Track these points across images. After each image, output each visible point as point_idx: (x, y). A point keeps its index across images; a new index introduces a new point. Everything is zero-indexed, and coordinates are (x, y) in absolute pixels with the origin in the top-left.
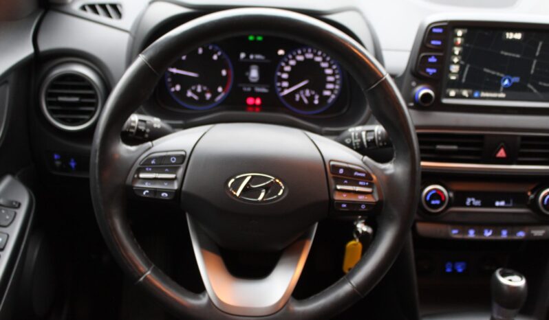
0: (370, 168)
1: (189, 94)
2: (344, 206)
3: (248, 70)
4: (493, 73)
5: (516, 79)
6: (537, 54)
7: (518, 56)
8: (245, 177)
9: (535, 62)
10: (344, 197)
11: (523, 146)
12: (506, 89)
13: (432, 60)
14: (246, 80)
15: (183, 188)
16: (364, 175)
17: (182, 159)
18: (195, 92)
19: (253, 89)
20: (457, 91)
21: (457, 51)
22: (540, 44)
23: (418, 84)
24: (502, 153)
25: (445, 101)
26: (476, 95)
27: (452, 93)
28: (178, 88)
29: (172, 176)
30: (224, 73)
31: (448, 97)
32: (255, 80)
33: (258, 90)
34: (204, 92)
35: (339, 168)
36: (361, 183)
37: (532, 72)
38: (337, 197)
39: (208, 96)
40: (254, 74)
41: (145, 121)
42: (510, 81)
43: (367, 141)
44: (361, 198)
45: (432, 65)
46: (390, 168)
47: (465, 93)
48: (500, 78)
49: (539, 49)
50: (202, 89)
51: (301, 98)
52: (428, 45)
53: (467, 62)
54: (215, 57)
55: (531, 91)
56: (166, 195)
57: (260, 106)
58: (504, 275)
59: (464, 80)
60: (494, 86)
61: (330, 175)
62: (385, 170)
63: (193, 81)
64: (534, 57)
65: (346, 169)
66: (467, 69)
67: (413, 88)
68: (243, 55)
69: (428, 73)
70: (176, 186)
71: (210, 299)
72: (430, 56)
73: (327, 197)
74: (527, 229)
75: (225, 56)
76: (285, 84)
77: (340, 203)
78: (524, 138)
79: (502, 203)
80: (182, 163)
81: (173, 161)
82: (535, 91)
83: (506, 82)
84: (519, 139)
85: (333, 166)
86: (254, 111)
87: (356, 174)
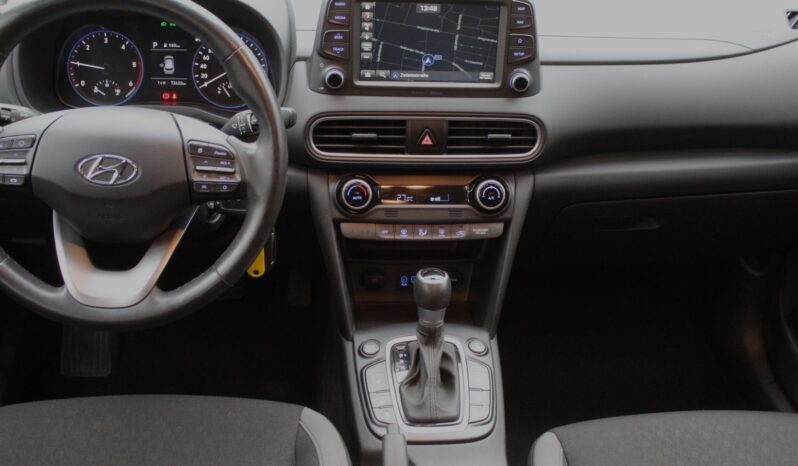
0: (235, 149)
1: (96, 90)
2: (204, 187)
3: (163, 61)
4: (412, 50)
5: (438, 57)
6: (459, 28)
7: (437, 31)
8: (96, 159)
9: (457, 36)
10: (205, 178)
11: (451, 132)
12: (428, 68)
13: (338, 37)
14: (161, 72)
15: (33, 173)
16: (225, 154)
17: (34, 142)
18: (102, 87)
19: (168, 82)
20: (373, 71)
21: (367, 26)
22: (461, 16)
23: (326, 65)
24: (427, 141)
25: (359, 83)
26: (395, 76)
27: (368, 74)
28: (83, 83)
29: (23, 161)
30: (134, 64)
31: (363, 79)
32: (171, 72)
33: (174, 83)
34: (112, 88)
35: (198, 147)
36: (222, 163)
37: (455, 48)
38: (196, 178)
39: (118, 92)
40: (169, 64)
41: (9, 110)
42: (431, 59)
43: (253, 126)
44: (222, 179)
45: (339, 43)
46: (252, 148)
47: (382, 73)
48: (420, 56)
49: (459, 22)
50: (110, 84)
51: (222, 91)
52: (332, 21)
53: (381, 39)
54: (123, 47)
55: (457, 70)
56: (15, 180)
57: (177, 100)
58: (424, 275)
59: (379, 60)
60: (414, 65)
61: (188, 155)
62: (247, 149)
63: (99, 75)
64: (456, 32)
65: (204, 148)
66: (381, 47)
67: (321, 69)
68: (155, 44)
69: (335, 52)
70: (24, 171)
71: (68, 292)
72: (336, 33)
73: (185, 178)
74: (467, 227)
75: (134, 46)
76: (204, 76)
77: (200, 184)
78: (451, 123)
79: (438, 199)
80: (32, 146)
81: (22, 144)
82: (462, 70)
83: (428, 60)
84: (446, 125)
85: (192, 146)
86: (171, 104)
87: (216, 153)
